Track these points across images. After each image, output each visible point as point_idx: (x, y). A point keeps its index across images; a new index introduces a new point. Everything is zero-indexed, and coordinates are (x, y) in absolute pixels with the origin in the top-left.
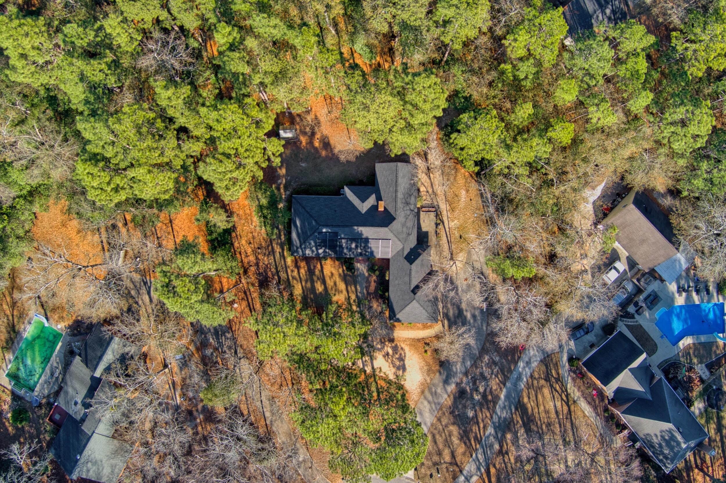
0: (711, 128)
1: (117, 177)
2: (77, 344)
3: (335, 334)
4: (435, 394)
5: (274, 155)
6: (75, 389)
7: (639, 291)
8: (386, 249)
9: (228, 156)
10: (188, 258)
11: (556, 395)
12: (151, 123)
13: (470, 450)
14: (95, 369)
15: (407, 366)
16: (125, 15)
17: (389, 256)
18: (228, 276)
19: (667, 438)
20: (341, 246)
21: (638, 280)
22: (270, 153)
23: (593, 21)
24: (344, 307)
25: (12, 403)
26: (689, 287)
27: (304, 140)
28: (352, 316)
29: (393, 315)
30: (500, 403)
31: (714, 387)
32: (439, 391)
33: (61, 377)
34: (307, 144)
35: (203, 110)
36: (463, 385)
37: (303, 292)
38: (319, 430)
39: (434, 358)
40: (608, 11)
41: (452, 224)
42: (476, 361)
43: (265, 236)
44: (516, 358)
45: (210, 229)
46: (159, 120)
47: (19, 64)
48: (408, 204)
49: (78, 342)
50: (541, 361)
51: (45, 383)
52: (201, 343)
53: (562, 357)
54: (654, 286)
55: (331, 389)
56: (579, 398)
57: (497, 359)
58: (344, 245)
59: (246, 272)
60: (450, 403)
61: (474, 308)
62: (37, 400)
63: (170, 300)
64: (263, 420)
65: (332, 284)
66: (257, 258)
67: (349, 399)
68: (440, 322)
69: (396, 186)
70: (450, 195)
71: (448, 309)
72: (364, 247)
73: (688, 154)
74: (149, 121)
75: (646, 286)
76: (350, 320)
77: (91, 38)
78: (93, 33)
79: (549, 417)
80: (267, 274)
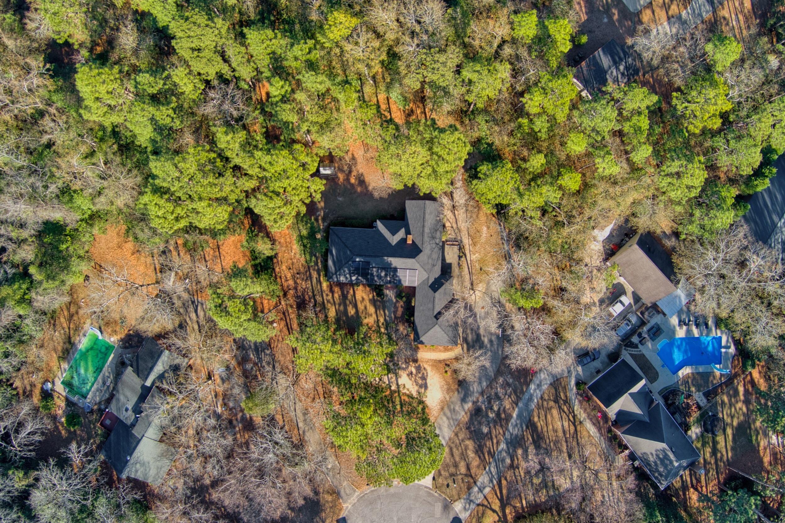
0: (703, 180)
1: (178, 208)
2: (128, 356)
3: (364, 352)
4: (453, 411)
5: (315, 191)
6: (126, 397)
7: (643, 323)
8: (413, 278)
9: (278, 194)
10: (240, 281)
11: (564, 416)
12: (212, 162)
13: (484, 464)
14: (146, 378)
15: (428, 385)
16: (192, 68)
17: (416, 285)
18: (269, 298)
19: (661, 456)
20: (372, 275)
21: (642, 313)
22: (312, 191)
23: (608, 76)
24: (373, 329)
25: (66, 408)
26: (689, 321)
27: (341, 176)
28: (380, 337)
29: (417, 338)
30: (513, 421)
31: (710, 414)
32: (457, 408)
33: (112, 386)
34: (344, 180)
35: (258, 154)
36: (479, 404)
37: (337, 314)
38: (349, 435)
39: (453, 378)
40: (622, 68)
41: (473, 257)
42: (492, 382)
43: (304, 263)
44: (528, 380)
45: (254, 255)
46: (218, 160)
47: (94, 106)
48: (433, 238)
49: (129, 354)
50: (551, 384)
51: (97, 391)
52: (242, 358)
53: (570, 381)
54: (657, 319)
55: (360, 401)
56: (584, 419)
57: (511, 381)
58: (375, 273)
59: (285, 295)
60: (466, 419)
61: (491, 334)
62: (89, 406)
63: (223, 318)
64: (296, 430)
65: (363, 308)
66: (295, 283)
67: (375, 411)
68: (459, 346)
69: (424, 221)
70: (472, 232)
71: (467, 335)
72: (393, 276)
73: (684, 203)
74: (210, 160)
75: (649, 319)
76: (378, 340)
77: (161, 86)
78: (162, 82)
79: (557, 436)
80: (304, 297)
